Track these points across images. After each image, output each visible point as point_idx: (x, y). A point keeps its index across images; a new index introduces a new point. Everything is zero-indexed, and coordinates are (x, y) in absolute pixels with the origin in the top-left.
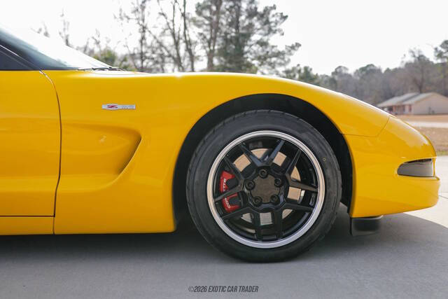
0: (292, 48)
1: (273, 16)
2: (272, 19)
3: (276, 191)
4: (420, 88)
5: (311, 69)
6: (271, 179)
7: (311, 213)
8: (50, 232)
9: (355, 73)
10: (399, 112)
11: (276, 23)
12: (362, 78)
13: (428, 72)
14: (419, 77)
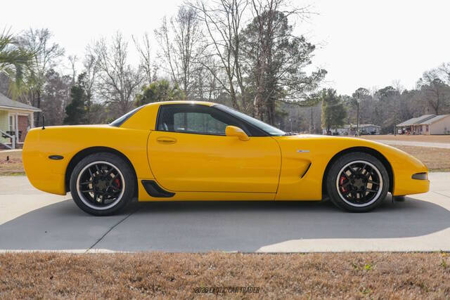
0: (319, 74)
1: (302, 47)
2: (300, 50)
3: (363, 184)
4: (436, 110)
5: (335, 92)
6: (361, 179)
7: (377, 193)
8: (273, 199)
9: (375, 95)
10: (417, 132)
11: (305, 53)
12: (381, 99)
13: (443, 95)
14: (435, 100)
